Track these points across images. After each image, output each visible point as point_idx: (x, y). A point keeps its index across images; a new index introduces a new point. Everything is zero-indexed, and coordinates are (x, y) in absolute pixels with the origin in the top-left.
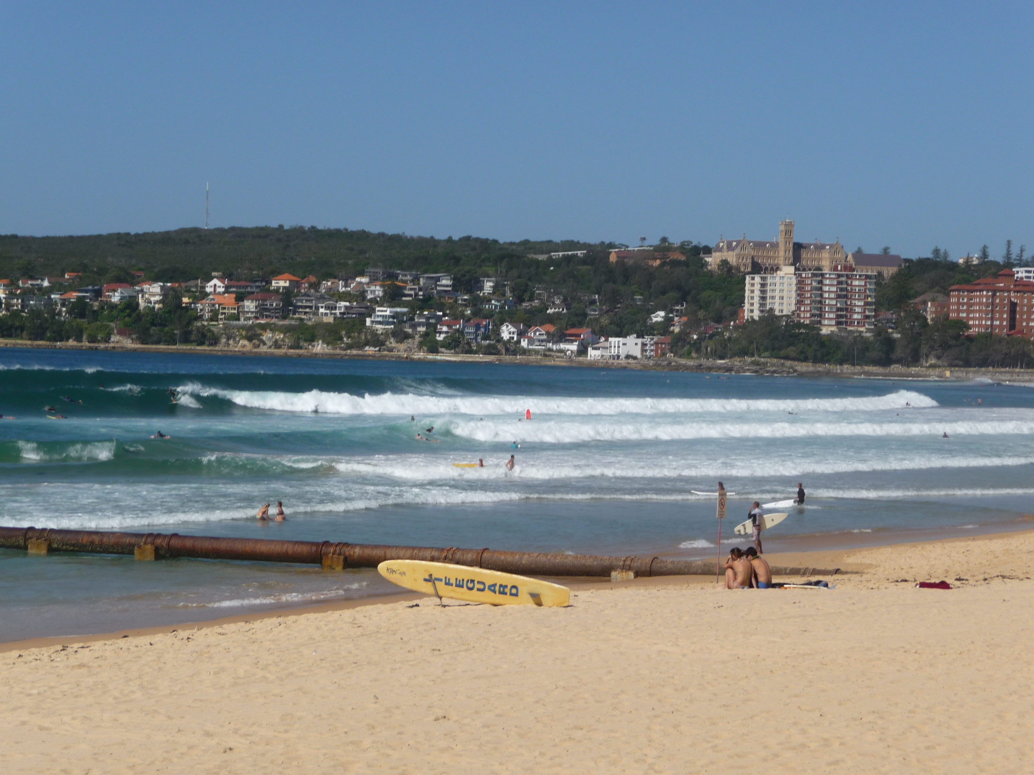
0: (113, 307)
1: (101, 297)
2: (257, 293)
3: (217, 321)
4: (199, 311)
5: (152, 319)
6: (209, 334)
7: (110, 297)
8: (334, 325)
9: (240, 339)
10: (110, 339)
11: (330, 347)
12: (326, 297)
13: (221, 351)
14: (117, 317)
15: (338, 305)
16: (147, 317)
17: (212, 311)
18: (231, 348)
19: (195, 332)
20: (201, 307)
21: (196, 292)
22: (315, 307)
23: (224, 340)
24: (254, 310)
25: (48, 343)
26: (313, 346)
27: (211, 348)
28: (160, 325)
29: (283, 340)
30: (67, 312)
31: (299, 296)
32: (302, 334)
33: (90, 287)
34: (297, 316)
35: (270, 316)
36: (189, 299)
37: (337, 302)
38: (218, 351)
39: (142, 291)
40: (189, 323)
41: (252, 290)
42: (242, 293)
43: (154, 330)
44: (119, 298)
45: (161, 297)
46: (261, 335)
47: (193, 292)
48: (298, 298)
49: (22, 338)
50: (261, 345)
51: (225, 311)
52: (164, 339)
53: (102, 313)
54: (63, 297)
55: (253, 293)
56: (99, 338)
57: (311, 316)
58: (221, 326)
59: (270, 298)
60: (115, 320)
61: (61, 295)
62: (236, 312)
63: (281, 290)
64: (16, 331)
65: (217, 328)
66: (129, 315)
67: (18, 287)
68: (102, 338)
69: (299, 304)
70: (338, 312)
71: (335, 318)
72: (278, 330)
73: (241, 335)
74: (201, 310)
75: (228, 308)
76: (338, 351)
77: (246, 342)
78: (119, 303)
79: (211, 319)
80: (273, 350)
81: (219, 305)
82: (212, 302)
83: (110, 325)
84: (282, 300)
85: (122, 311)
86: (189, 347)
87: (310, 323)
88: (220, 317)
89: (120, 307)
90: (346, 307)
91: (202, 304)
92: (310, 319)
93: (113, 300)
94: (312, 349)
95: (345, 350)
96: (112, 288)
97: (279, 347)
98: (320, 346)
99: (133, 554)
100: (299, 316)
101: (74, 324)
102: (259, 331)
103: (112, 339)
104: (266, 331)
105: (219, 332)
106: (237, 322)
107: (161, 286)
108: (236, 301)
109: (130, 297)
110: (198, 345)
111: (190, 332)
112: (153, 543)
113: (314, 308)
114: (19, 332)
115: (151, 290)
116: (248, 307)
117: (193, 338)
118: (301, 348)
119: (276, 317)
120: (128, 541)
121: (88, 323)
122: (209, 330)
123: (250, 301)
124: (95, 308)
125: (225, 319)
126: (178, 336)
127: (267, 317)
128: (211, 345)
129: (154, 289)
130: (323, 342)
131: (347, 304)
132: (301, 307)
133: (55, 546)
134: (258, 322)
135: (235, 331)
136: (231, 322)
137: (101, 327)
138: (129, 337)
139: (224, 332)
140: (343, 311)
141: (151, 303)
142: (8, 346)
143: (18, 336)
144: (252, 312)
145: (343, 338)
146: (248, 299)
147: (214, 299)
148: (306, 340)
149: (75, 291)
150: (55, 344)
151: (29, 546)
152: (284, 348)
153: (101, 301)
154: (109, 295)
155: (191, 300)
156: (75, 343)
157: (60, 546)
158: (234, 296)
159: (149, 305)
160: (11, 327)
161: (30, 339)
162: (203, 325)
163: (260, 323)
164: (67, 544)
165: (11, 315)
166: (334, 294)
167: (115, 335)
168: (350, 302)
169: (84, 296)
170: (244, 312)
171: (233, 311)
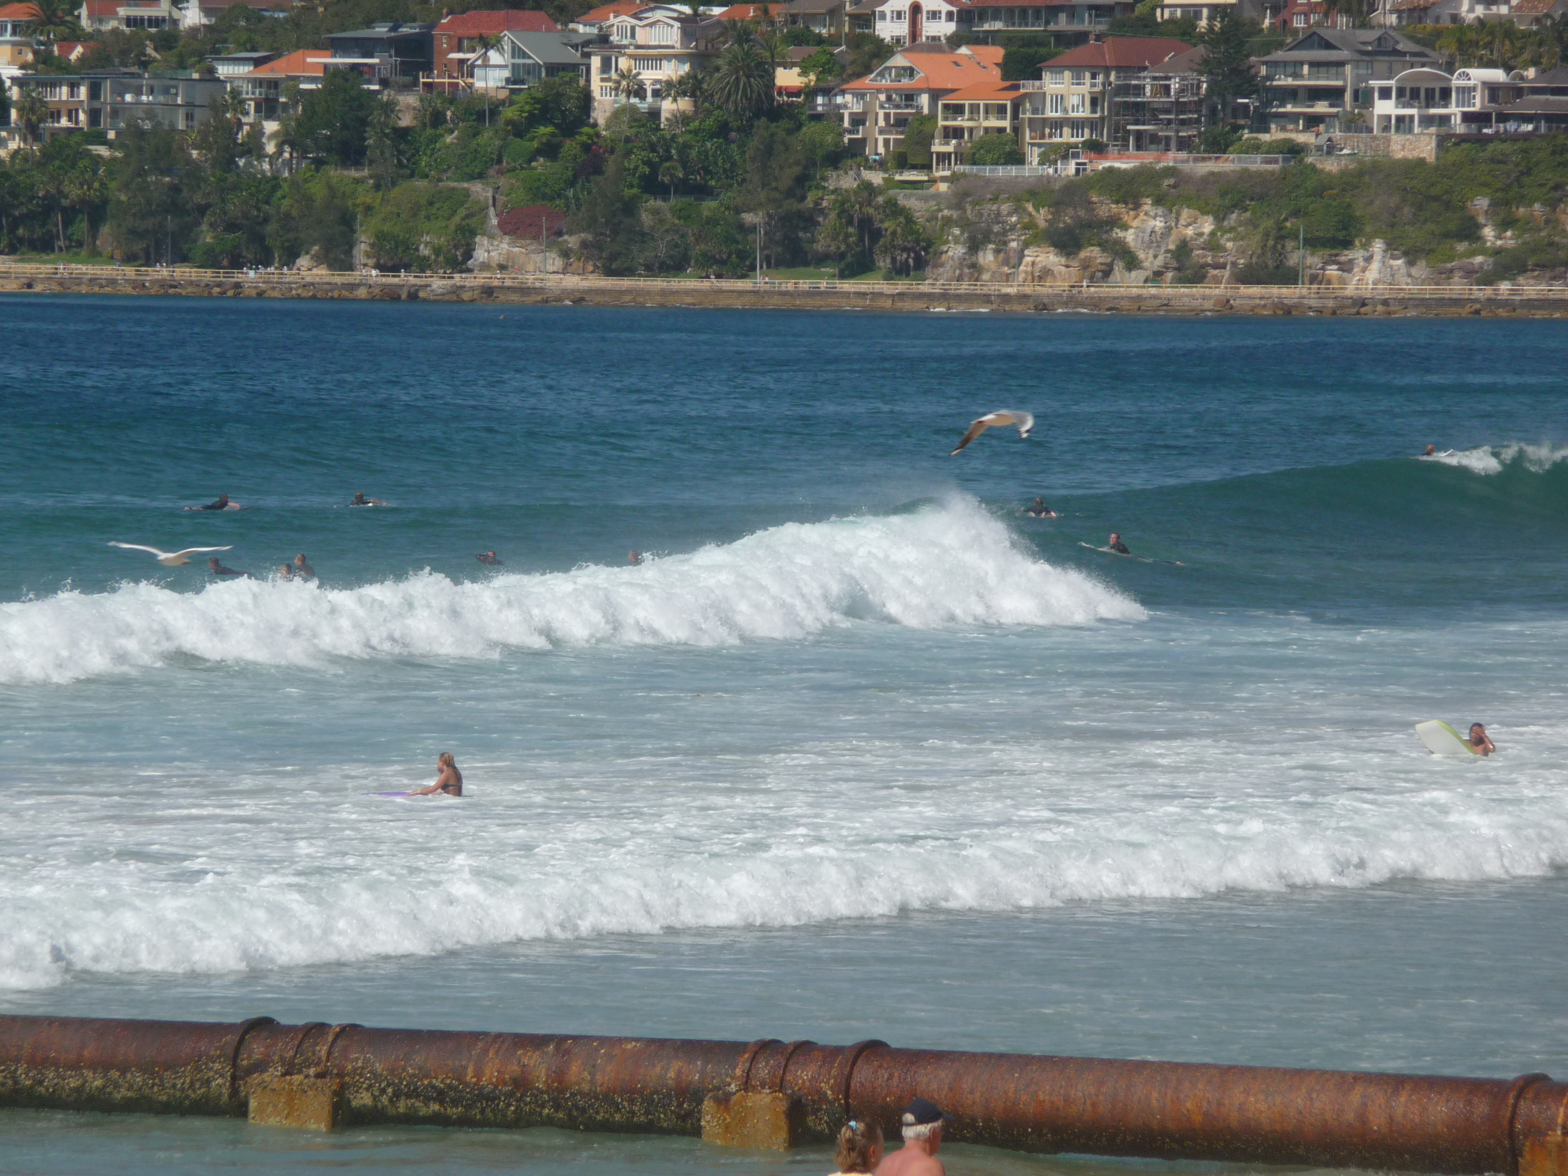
0: (480, 116)
1: (428, 68)
2: (1098, 38)
3: (927, 167)
4: (846, 124)
5: (648, 163)
6: (888, 225)
7: (466, 69)
8: (1440, 170)
9: (1026, 245)
10: (468, 255)
11: (1421, 270)
12: (1403, 45)
13: (945, 297)
14: (499, 161)
15: (1456, 82)
16: (628, 154)
17: (901, 122)
18: (990, 286)
19: (829, 221)
20: (858, 108)
21: (834, 41)
22: (1356, 94)
23: (955, 251)
24: (1084, 113)
25: (207, 275)
26: (1347, 267)
27: (901, 286)
28: (686, 188)
29: (1212, 245)
30: (285, 139)
31: (1280, 45)
32: (1296, 213)
33: (381, 30)
34: (1274, 135)
35: (1154, 139)
36: (804, 73)
37: (1450, 68)
38: (930, 297)
39: (603, 40)
40: (803, 181)
41: (1076, 27)
42: (1032, 41)
43: (656, 212)
44: (506, 73)
45: (686, 68)
46: (1115, 222)
47: (820, 40)
48: (1279, 55)
49: (95, 255)
50: (1119, 266)
51: (960, 122)
52: (699, 249)
53: (434, 139)
54: (264, 73)
55: (1080, 38)
56: (424, 251)
57: (1337, 134)
58: (943, 187)
59: (1156, 61)
60: (492, 172)
61: (258, 63)
62: (1006, 124)
63: (1203, 23)
64: (67, 224)
65: (925, 199)
66: (550, 151)
67: (75, 35)
68: (437, 251)
69: (1284, 81)
70: (1454, 110)
71: (1442, 141)
72: (1188, 201)
73: (1030, 226)
74: (858, 120)
75: (974, 109)
76: (1457, 287)
77: (1049, 258)
78: (503, 94)
79: (902, 162)
80: (1168, 290)
81: (936, 95)
82: (905, 82)
83: (467, 194)
84: (1206, 66)
85: (519, 130)
86: (805, 285)
87: (1331, 166)
88: (938, 147)
89: (509, 113)
90: (1493, 90)
91: (860, 95)
92: (1331, 149)
93: (479, 84)
94: (1343, 281)
95: (1488, 280)
96: (474, 32)
97: (1197, 276)
98: (1375, 265)
99: (697, 1132)
100: (1281, 135)
101: (317, 190)
102: (1106, 208)
103: (480, 255)
104: (1137, 206)
105: (933, 218)
106: (1013, 171)
107: (683, 19)
108: (1005, 77)
109: (553, 69)
110: (843, 275)
111: (809, 220)
112: (779, 1086)
113: (1348, 96)
114: (81, 227)
115: (642, 36)
116: (1060, 99)
117: (822, 243)
118: (1290, 277)
119: (1184, 144)
120: (672, 1074)
121: (377, 187)
122: (894, 209)
123: (1067, 74)
124: (406, 121)
125: (960, 157)
126: (759, 239)
127: (1142, 141)
128: (900, 271)
129: (655, 30)
130: (1391, 247)
131: (1498, 75)
132: (1292, 94)
133: (363, 1099)
134: (1103, 165)
135: (1005, 208)
136: (987, 171)
137: (431, 203)
138: (550, 246)
139: (955, 214)
140: (1477, 105)
141: (640, 92)
142: (38, 288)
143: (80, 244)
144: (1076, 125)
145: (1479, 227)
146: (1059, 69)
147: (910, 72)
148: (1312, 243)
149: (318, 46)
150: (238, 277)
151: (253, 1104)
152: (1217, 281)
153: (429, 86)
154: (462, 62)
155: (812, 77)
156: (321, 274)
157: (384, 1099)
158: (997, 53)
159: (634, 100)
160: (50, 205)
161: (129, 259)
162: (868, 186)
163: (1110, 170)
164: (413, 1094)
165: (47, 157)
166: (1438, 34)
167: (492, 237)
168: (1508, 69)
169: (354, 66)
170: (1042, 125)
171: (994, 122)
